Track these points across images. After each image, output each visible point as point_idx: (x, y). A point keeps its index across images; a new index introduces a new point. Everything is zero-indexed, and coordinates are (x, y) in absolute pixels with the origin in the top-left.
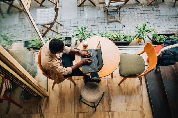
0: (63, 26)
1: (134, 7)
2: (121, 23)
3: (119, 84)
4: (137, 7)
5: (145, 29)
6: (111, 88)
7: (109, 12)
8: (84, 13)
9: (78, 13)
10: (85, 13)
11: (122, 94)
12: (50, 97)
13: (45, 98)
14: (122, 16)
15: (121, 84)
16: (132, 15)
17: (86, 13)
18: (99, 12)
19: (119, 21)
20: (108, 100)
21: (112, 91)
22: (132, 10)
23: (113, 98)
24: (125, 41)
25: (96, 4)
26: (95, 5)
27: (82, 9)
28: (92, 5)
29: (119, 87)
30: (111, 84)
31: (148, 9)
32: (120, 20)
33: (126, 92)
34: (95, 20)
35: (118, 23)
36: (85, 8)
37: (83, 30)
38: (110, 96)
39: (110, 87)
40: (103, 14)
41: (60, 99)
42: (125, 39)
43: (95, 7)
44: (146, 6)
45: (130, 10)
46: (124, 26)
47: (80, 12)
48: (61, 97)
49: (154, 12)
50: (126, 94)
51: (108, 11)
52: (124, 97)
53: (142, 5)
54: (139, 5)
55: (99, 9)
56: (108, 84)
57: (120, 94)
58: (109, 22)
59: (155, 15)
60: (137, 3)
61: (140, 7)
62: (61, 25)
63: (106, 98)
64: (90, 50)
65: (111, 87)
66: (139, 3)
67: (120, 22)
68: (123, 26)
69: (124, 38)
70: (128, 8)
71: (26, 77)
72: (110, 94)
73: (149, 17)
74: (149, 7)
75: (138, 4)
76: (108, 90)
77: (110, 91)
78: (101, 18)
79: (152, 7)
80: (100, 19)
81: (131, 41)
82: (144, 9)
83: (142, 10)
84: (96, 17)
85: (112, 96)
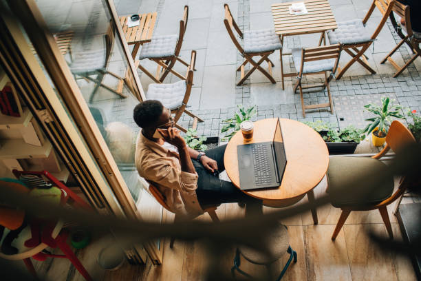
0: (203, 123)
1: (362, 81)
2: (334, 114)
3: (334, 239)
4: (370, 80)
5: (388, 111)
6: (313, 248)
7: (304, 93)
8: (249, 97)
9: (237, 98)
10: (252, 97)
11: (343, 262)
12: (163, 266)
13: (153, 268)
14: (336, 99)
15: (338, 239)
16: (359, 97)
17: (255, 98)
18: (284, 94)
19: (329, 109)
20: (306, 277)
21: (316, 255)
22: (359, 87)
23: (320, 271)
24: (344, 141)
25: (276, 80)
26: (274, 82)
27: (245, 89)
28: (269, 81)
29: (333, 245)
30: (312, 238)
31: (395, 83)
32: (330, 106)
33: (352, 258)
34: (275, 109)
35: (326, 114)
36: (252, 88)
37: (244, 114)
38: (311, 266)
39: (310, 245)
40: (292, 96)
41: (188, 271)
42: (344, 138)
43: (274, 85)
44: (391, 78)
45: (354, 87)
46: (342, 119)
47: (241, 95)
48: (189, 266)
49: (411, 88)
50: (353, 262)
51: (304, 91)
52: (347, 270)
53: (382, 77)
54: (374, 76)
55: (283, 89)
56: (305, 237)
57: (337, 263)
58: (306, 113)
59: (414, 93)
60: (370, 73)
61: (376, 81)
62: (200, 121)
63: (300, 271)
64: (260, 144)
65: (313, 244)
66: (373, 72)
67: (331, 112)
68: (339, 120)
69: (340, 137)
70: (349, 83)
71: (111, 173)
72: (311, 262)
73: (400, 100)
74: (399, 80)
75: (371, 75)
76: (306, 251)
77: (312, 255)
78: (288, 105)
79: (406, 79)
80: (286, 107)
81: (358, 140)
82: (386, 85)
83: (381, 85)
84: (276, 103)
85: (315, 267)
